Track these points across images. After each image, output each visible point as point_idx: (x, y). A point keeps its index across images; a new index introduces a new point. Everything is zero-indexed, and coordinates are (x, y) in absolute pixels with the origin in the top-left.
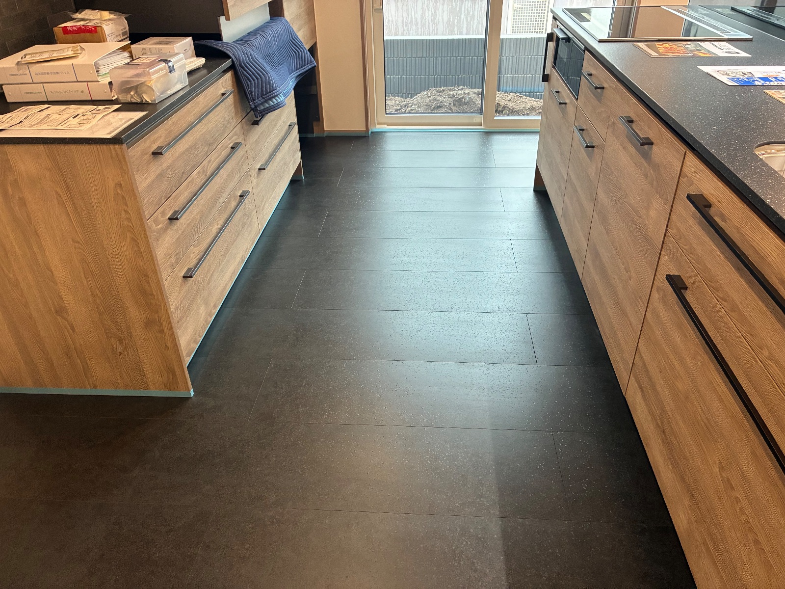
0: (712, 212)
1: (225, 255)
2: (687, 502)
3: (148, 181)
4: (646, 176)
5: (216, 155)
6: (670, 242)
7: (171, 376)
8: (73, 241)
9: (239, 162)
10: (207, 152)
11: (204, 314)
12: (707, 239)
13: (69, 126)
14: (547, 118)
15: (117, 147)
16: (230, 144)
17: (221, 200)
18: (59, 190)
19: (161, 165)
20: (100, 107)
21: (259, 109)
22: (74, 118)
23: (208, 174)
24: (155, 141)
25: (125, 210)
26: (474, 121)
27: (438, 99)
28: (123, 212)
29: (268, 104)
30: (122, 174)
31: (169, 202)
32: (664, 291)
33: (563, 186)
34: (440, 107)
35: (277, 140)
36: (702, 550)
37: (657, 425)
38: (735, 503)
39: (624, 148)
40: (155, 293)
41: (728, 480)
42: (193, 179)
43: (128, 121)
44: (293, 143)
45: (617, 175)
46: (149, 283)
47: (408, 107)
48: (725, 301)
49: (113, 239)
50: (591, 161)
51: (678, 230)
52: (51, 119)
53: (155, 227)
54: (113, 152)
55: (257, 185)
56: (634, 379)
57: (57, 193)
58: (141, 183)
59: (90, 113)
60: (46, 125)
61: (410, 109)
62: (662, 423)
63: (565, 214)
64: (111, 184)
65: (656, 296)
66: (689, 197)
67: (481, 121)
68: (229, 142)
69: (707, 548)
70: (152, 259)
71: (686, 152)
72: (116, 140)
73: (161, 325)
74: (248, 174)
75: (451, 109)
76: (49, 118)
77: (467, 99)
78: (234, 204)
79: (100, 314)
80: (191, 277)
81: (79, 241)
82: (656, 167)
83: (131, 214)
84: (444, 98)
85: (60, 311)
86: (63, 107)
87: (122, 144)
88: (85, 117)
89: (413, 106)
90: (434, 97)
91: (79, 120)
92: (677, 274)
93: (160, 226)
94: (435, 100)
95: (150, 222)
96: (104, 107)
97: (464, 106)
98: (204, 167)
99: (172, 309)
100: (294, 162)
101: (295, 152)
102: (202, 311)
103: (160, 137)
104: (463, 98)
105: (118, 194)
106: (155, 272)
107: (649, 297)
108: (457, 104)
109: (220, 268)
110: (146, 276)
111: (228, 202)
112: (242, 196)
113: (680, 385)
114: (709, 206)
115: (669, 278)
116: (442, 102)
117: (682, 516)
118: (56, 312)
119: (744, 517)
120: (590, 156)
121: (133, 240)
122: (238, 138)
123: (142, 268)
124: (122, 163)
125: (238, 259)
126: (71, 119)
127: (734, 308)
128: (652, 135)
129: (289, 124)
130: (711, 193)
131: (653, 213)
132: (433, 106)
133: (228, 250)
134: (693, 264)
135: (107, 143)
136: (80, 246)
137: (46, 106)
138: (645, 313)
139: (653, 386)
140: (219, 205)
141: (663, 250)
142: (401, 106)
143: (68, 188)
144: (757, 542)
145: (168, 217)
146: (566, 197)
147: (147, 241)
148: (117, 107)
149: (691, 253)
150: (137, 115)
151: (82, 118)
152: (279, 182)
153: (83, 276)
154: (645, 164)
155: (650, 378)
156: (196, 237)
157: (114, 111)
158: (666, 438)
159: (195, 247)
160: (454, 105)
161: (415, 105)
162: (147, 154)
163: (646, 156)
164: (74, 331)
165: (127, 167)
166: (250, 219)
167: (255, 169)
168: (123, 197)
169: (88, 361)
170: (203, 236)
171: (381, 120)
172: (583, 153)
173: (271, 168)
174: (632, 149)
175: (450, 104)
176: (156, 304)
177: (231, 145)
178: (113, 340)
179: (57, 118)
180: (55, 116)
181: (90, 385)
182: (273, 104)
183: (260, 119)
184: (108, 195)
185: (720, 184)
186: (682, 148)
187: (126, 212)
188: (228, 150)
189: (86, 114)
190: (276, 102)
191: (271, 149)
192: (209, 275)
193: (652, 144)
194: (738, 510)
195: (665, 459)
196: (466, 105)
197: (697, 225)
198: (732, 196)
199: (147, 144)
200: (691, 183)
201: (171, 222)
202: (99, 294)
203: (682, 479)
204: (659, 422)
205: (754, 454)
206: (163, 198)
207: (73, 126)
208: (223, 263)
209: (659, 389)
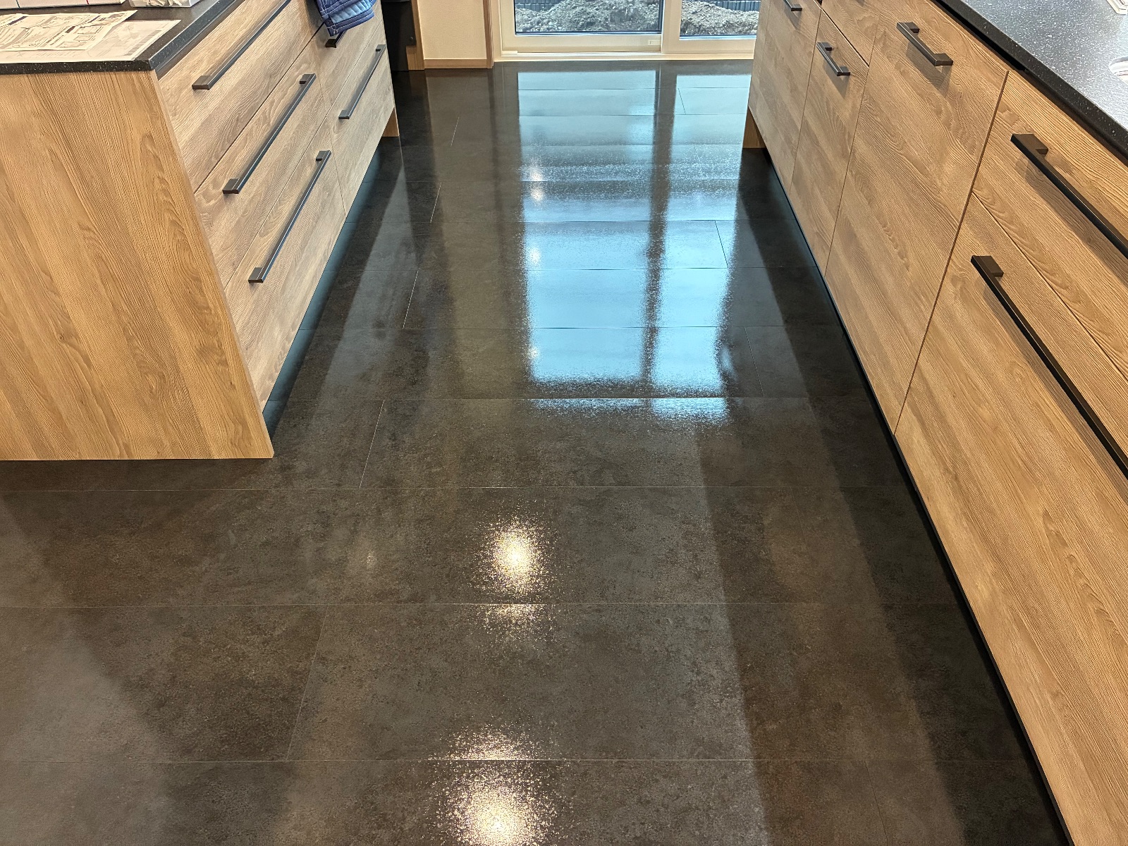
0: (1049, 158)
1: (302, 249)
2: (989, 567)
3: (192, 131)
4: (939, 113)
5: (280, 94)
6: (976, 209)
7: (240, 428)
8: (82, 227)
9: (312, 105)
10: (268, 87)
11: (280, 337)
12: (1040, 201)
13: (63, 45)
14: (767, 35)
15: (142, 75)
16: (298, 76)
17: (292, 165)
18: (54, 147)
19: (206, 106)
20: (103, 15)
21: (334, 21)
22: (68, 32)
23: (272, 121)
24: (194, 68)
25: (159, 177)
26: (649, 44)
27: (588, 10)
28: (157, 181)
29: (349, 14)
30: (151, 118)
31: (221, 166)
32: (964, 281)
33: (794, 138)
34: (591, 24)
35: (361, 73)
36: (1013, 629)
37: (947, 469)
38: (1068, 563)
39: (903, 73)
40: (211, 306)
41: (1058, 534)
42: (251, 130)
43: (153, 34)
44: (383, 80)
45: (889, 115)
46: (201, 290)
47: (542, 25)
48: (1066, 288)
49: (143, 222)
50: (844, 96)
51: (992, 191)
52: (33, 34)
53: (205, 205)
54: (137, 85)
55: (339, 142)
56: (909, 410)
57: (51, 151)
58: (181, 133)
59: (90, 24)
60: (25, 45)
61: (545, 27)
62: (955, 467)
63: (797, 179)
64: (137, 137)
65: (949, 288)
66: (1015, 140)
67: (658, 44)
68: (296, 73)
69: (1021, 626)
70: (207, 253)
71: (1008, 72)
72: (139, 65)
73: (223, 353)
74: (325, 126)
75: (607, 26)
76: (28, 34)
77: (632, 10)
78: (309, 172)
79: (129, 339)
80: (261, 281)
81: (91, 227)
82: (956, 99)
83: (170, 183)
84: (597, 10)
85: (67, 336)
86: (47, 16)
87: (151, 70)
88: (85, 31)
89: (550, 23)
90: (582, 8)
91: (77, 35)
92: (986, 254)
93: (213, 202)
94: (584, 12)
95: (198, 196)
96: (111, 14)
97: (627, 23)
98: (264, 113)
99: (238, 329)
100: (386, 109)
101: (387, 93)
102: (278, 334)
103: (201, 61)
104: (624, 9)
105: (148, 151)
106: (212, 273)
107: (939, 293)
108: (617, 19)
109: (297, 269)
110: (198, 279)
111: (300, 169)
112: (320, 160)
113: (985, 412)
114: (1045, 151)
115: (976, 261)
116: (593, 16)
117: (981, 586)
118: (61, 338)
119: (1082, 581)
120: (843, 89)
121: (173, 223)
122: (309, 67)
123: (190, 267)
124: (150, 100)
125: (320, 255)
126: (64, 33)
127: (1079, 297)
128: (949, 50)
129: (375, 48)
130: (1047, 133)
131: (949, 168)
132: (581, 23)
133: (305, 242)
134: (1014, 239)
135: (126, 70)
136: (92, 234)
137: (19, 15)
138: (932, 315)
139: (942, 418)
140: (289, 171)
141: (964, 222)
142: (531, 23)
143: (68, 144)
144: (1101, 612)
145: (222, 188)
146: (799, 156)
147: (197, 225)
148: (130, 13)
149: (1011, 223)
150: (165, 26)
151: (80, 31)
152: (367, 139)
153: (99, 282)
154: (938, 95)
155: (936, 407)
156: (263, 221)
157: (128, 20)
158: (960, 487)
159: (261, 236)
160: (612, 21)
161: (553, 21)
162: (185, 88)
163: (940, 82)
164: (89, 364)
165: (160, 109)
166: (332, 194)
167: (334, 118)
168: (156, 157)
169: (114, 410)
170: (272, 220)
171: (507, 45)
172: (830, 86)
173: (356, 117)
174: (915, 73)
175: (606, 19)
176: (213, 322)
177: (300, 78)
178: (150, 378)
179: (42, 34)
180: (37, 30)
181: (118, 444)
182: (356, 14)
183: (338, 37)
184: (131, 153)
185: (1065, 119)
186: (1003, 66)
187: (162, 180)
188: (297, 86)
189: (85, 25)
190: (360, 11)
191: (354, 86)
192: (283, 279)
193: (951, 63)
194: (1072, 572)
195: (957, 514)
196: (630, 20)
197: (1024, 180)
198: (1083, 134)
199: (185, 73)
200: (1015, 118)
201: (227, 197)
202: (125, 308)
203: (984, 538)
204: (949, 465)
205: (1101, 496)
206: (213, 159)
207: (70, 44)
208: (300, 263)
209: (951, 420)
